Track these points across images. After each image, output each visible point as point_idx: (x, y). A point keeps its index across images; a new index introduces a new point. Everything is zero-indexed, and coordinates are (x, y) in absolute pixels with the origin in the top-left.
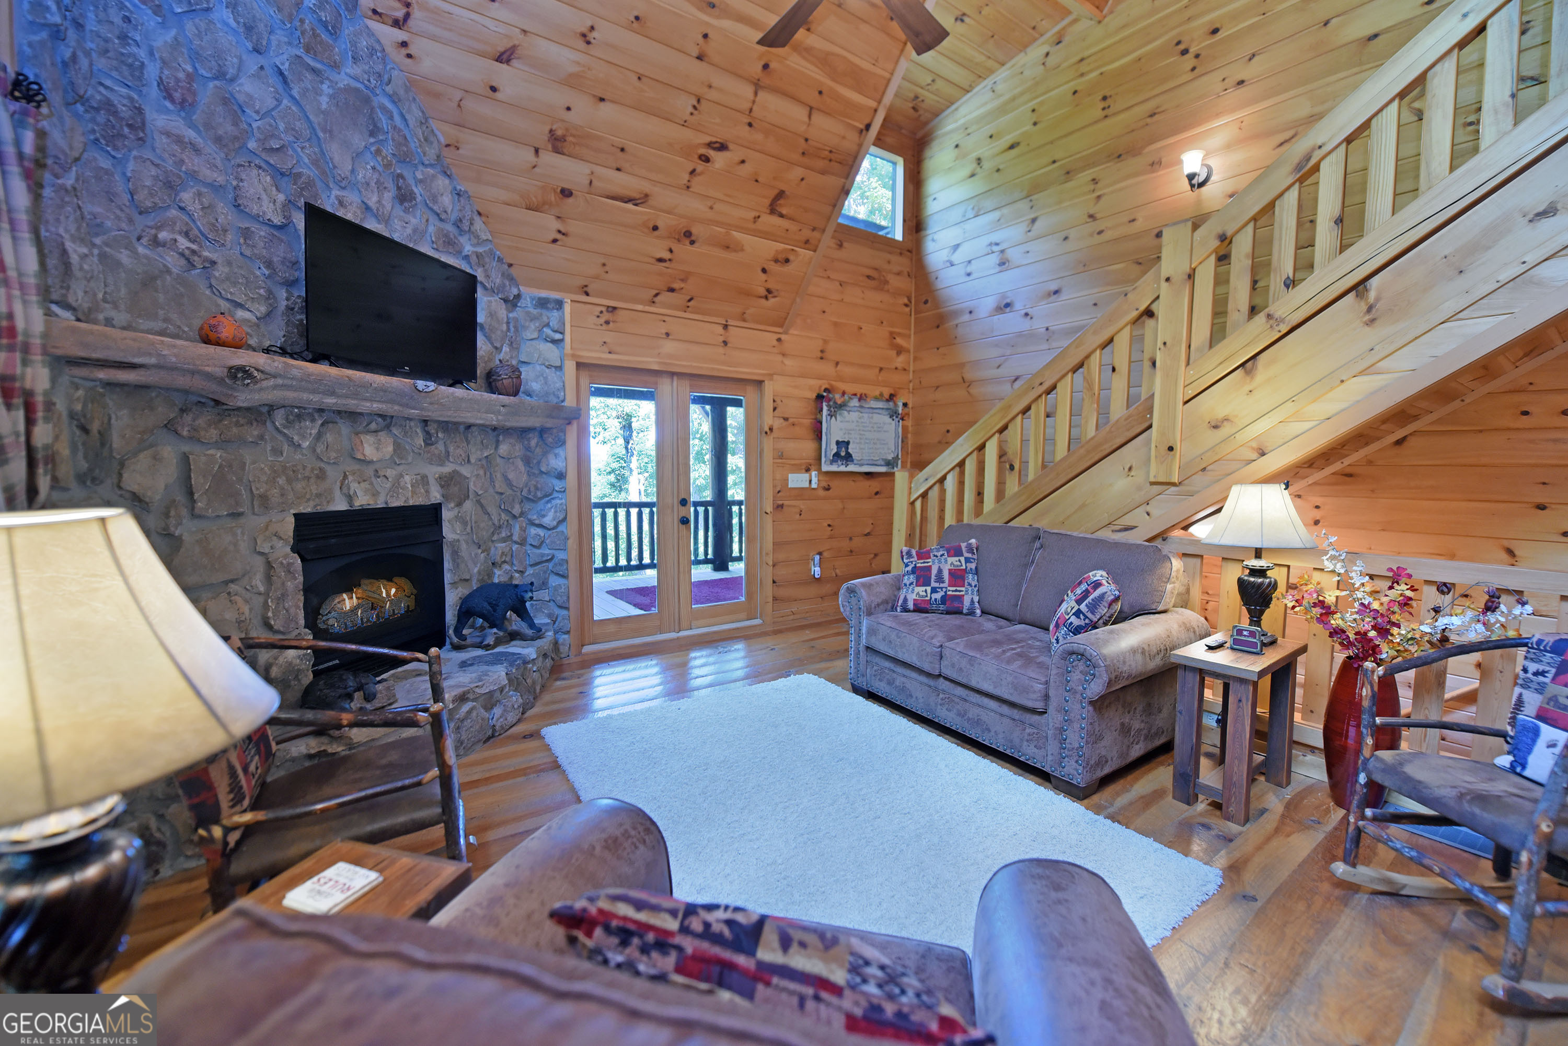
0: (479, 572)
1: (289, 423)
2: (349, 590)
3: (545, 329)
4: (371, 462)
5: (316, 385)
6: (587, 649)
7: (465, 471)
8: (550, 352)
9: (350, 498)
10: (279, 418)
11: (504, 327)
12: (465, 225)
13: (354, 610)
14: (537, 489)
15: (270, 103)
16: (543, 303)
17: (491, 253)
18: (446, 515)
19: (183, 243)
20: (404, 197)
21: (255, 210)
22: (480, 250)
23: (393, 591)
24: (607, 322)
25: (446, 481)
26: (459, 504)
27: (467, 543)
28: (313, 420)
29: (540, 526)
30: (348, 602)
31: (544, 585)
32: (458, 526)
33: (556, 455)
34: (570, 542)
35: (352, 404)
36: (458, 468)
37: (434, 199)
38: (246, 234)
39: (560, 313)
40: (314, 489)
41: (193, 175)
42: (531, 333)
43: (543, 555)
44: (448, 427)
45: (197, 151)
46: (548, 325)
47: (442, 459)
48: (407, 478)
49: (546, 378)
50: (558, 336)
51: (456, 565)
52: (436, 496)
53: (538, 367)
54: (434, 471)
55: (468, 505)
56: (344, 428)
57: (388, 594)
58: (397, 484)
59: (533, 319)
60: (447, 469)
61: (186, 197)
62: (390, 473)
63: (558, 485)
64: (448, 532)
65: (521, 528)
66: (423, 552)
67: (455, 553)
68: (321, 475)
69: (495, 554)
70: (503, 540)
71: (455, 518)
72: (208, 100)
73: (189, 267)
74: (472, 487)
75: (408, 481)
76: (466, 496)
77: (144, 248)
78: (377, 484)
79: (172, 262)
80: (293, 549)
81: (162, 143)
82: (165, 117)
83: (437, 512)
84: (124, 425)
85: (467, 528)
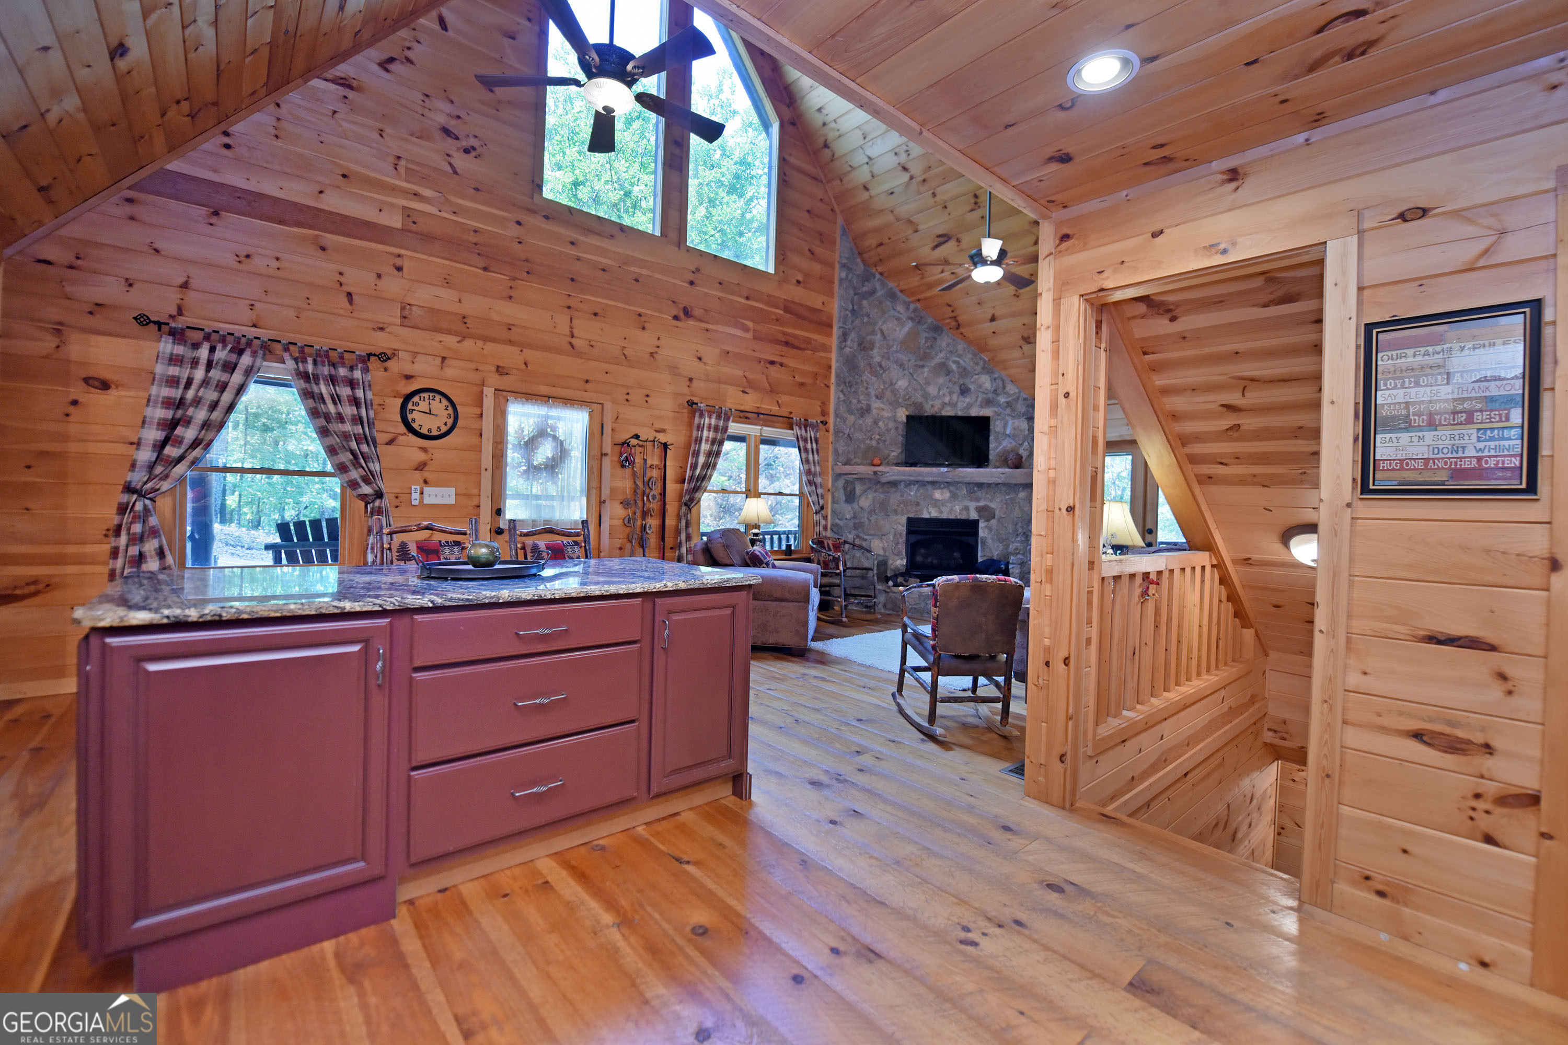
0: (997, 552)
1: (906, 487)
4: (938, 500)
5: (904, 474)
7: (993, 505)
9: (930, 513)
10: (902, 486)
11: (1027, 432)
12: (999, 391)
15: (907, 384)
17: (1018, 398)
18: (982, 524)
19: (877, 437)
20: (964, 391)
21: (900, 420)
22: (1010, 399)
25: (980, 510)
26: (988, 520)
27: (992, 539)
28: (912, 486)
32: (986, 531)
35: (920, 478)
36: (988, 504)
37: (980, 386)
40: (914, 509)
41: (882, 417)
44: (980, 485)
45: (883, 409)
47: (978, 500)
48: (957, 507)
51: (983, 549)
52: (974, 515)
54: (972, 505)
55: (993, 522)
56: (929, 487)
58: (951, 510)
60: (981, 504)
61: (880, 424)
62: (949, 505)
64: (982, 533)
66: (970, 540)
67: (983, 543)
68: (918, 504)
69: (1012, 547)
70: (1019, 542)
71: (986, 527)
72: (888, 394)
73: (878, 443)
74: (997, 513)
75: (957, 508)
76: (994, 517)
77: (868, 442)
78: (943, 509)
79: (874, 443)
80: (905, 528)
81: (874, 412)
82: (876, 404)
83: (975, 523)
84: (859, 489)
85: (992, 532)
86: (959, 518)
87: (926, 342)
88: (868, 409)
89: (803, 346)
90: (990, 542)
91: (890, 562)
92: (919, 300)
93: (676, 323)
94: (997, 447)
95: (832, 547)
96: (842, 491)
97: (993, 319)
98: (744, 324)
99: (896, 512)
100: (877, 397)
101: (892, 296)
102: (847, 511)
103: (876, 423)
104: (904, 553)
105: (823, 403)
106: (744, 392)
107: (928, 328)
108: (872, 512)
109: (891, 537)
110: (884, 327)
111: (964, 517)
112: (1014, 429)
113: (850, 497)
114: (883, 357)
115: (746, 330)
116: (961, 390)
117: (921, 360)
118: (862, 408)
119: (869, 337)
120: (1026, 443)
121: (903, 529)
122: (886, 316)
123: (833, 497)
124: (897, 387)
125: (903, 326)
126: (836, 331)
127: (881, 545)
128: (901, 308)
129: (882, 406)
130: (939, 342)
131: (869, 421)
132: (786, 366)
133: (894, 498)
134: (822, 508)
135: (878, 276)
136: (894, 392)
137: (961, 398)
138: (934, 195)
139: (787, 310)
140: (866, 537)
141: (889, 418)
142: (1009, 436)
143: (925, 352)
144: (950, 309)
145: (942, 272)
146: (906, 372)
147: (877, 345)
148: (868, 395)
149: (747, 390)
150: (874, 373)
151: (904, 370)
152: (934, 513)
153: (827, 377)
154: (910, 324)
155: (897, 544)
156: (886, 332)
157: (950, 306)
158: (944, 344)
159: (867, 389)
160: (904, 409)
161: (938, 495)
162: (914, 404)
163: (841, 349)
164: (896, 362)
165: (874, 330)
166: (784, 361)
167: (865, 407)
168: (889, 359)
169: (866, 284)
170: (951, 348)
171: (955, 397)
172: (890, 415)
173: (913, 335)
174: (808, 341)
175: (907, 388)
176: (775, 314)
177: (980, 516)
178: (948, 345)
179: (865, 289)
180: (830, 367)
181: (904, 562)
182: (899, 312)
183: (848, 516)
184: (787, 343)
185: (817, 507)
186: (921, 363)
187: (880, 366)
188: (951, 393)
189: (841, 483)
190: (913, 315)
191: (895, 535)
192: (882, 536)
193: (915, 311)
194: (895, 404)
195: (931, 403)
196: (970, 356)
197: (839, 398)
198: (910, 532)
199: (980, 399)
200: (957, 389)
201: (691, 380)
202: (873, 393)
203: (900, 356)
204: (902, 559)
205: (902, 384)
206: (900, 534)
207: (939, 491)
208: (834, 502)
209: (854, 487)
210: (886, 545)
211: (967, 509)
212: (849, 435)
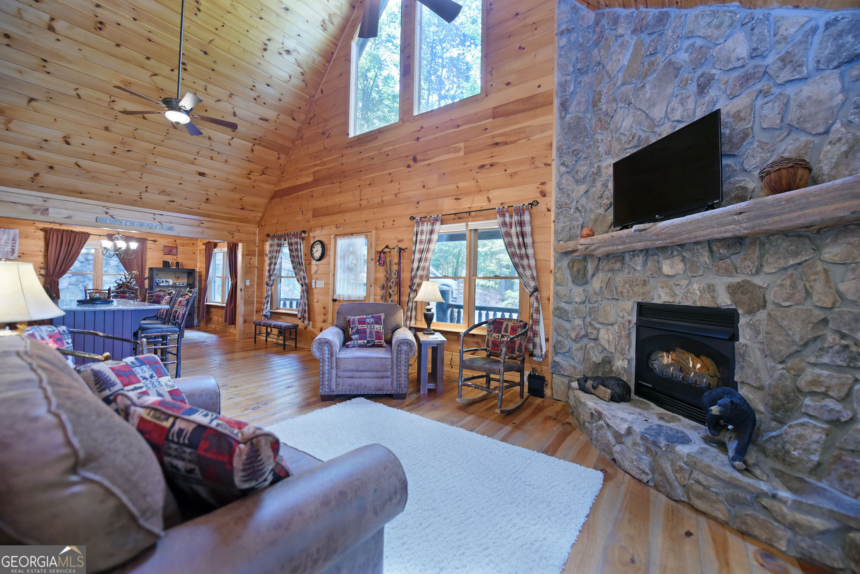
2: (668, 351)
4: (669, 276)
7: (760, 281)
10: (627, 257)
13: (668, 366)
18: (743, 321)
20: (705, 85)
23: (699, 366)
25: (736, 290)
26: (751, 312)
28: (638, 256)
30: (666, 359)
36: (749, 279)
40: (641, 291)
47: (728, 272)
48: (696, 286)
54: (722, 282)
55: (762, 315)
56: (657, 257)
57: (694, 366)
60: (738, 278)
62: (684, 283)
64: (743, 337)
71: (748, 325)
72: (614, 144)
74: (770, 297)
76: (764, 306)
78: (677, 290)
80: (634, 316)
83: (729, 318)
85: (760, 338)
86: (698, 304)
90: (757, 357)
91: (618, 364)
93: (410, 169)
96: (568, 271)
99: (622, 295)
102: (578, 293)
104: (632, 353)
106: (456, 199)
108: (601, 295)
109: (616, 328)
110: (610, 65)
111: (707, 302)
113: (578, 276)
114: (610, 102)
115: (460, 151)
117: (644, 77)
121: (632, 317)
123: (556, 279)
124: (622, 130)
125: (627, 48)
127: (608, 337)
130: (664, 35)
132: (497, 163)
133: (621, 276)
134: (536, 290)
137: (702, 99)
142: (789, 125)
143: (650, 64)
147: (604, 91)
149: (459, 197)
151: (628, 103)
153: (548, 156)
154: (633, 41)
156: (611, 70)
161: (668, 267)
163: (563, 119)
164: (621, 99)
165: (602, 77)
166: (495, 160)
168: (615, 100)
173: (636, 52)
174: (521, 132)
176: (485, 125)
177: (735, 303)
180: (551, 145)
183: (578, 300)
184: (496, 145)
185: (530, 289)
186: (644, 82)
187: (608, 114)
188: (682, 101)
189: (565, 261)
190: (635, 26)
191: (619, 326)
192: (609, 325)
193: (637, 17)
194: (621, 154)
198: (640, 323)
199: (730, 83)
200: (694, 89)
201: (418, 203)
204: (624, 359)
206: (624, 326)
207: (668, 262)
208: (558, 283)
209: (585, 268)
210: (611, 337)
211: (711, 288)
212: (577, 208)
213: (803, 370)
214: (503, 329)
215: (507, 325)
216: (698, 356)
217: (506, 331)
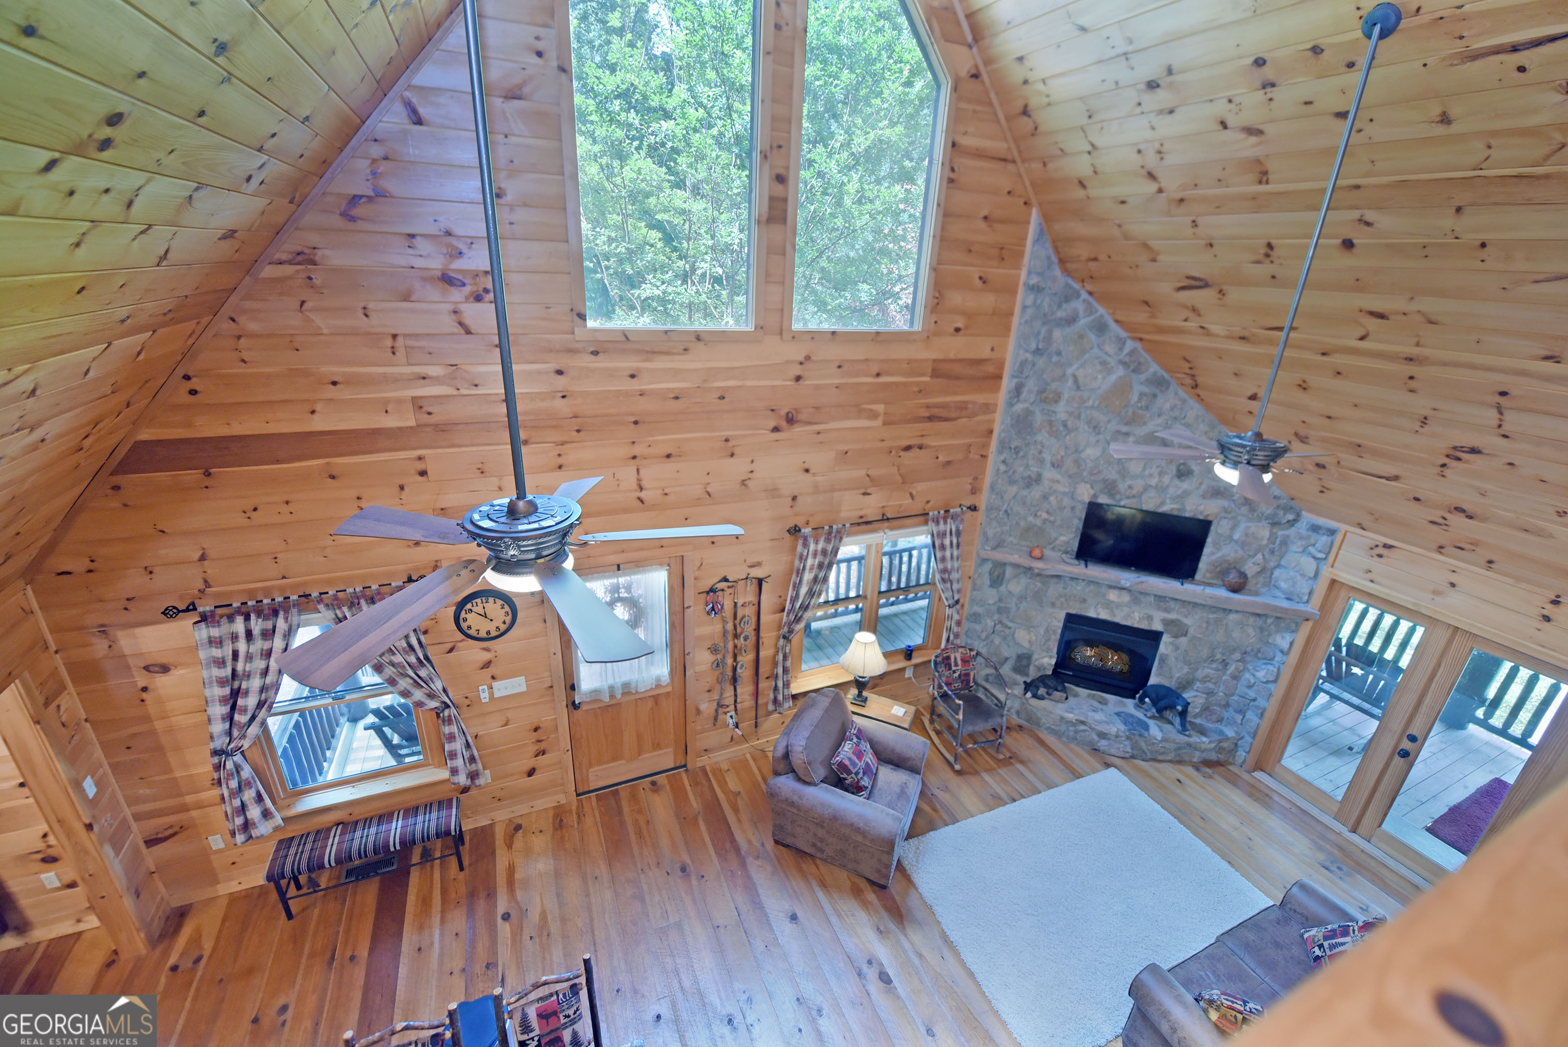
0: (1179, 678)
1: (1071, 583)
2: (1091, 648)
3: (1310, 548)
4: (1113, 603)
6: (1258, 775)
7: (1187, 621)
8: (1309, 566)
9: (1098, 614)
10: (1067, 581)
11: (1265, 542)
13: (1090, 657)
14: (1259, 651)
15: (1098, 454)
16: (1315, 529)
18: (1165, 639)
19: (1045, 516)
20: (1183, 474)
21: (1080, 499)
23: (1116, 659)
24: (1380, 556)
26: (1176, 636)
27: (1176, 659)
29: (1254, 675)
30: (1090, 652)
31: (1242, 712)
32: (1170, 648)
33: (1283, 638)
34: (1273, 699)
36: (1181, 619)
38: (1073, 508)
39: (1330, 539)
41: (1055, 491)
42: (1296, 547)
43: (1247, 694)
45: (1058, 482)
46: (1314, 545)
47: (1167, 610)
48: (1137, 613)
49: (1294, 583)
50: (1323, 556)
51: (1160, 667)
52: (1157, 626)
53: (1292, 573)
54: (1159, 616)
55: (1183, 640)
56: (1103, 586)
57: (1112, 658)
58: (1128, 616)
59: (1301, 538)
60: (1171, 617)
61: (1052, 499)
62: (1126, 609)
63: (1279, 657)
64: (1163, 649)
65: (1237, 669)
66: (1143, 650)
67: (1163, 660)
68: (1084, 601)
69: (1200, 674)
70: (1212, 669)
71: (1171, 643)
72: (1069, 463)
73: (1044, 523)
74: (1191, 631)
75: (1137, 615)
76: (1185, 635)
77: (1031, 519)
78: (1117, 612)
79: (1038, 522)
80: (1061, 624)
81: (1046, 483)
82: (1049, 474)
83: (1155, 637)
84: (1009, 571)
85: (1179, 652)
86: (1136, 626)
87: (1140, 400)
88: (1038, 479)
89: (953, 415)
90: (1171, 661)
91: (1035, 656)
92: (1141, 339)
93: (777, 435)
94: (1212, 554)
95: (959, 662)
96: (987, 575)
97: (1253, 397)
98: (871, 410)
99: (1053, 605)
100: (1053, 465)
101: (1100, 328)
102: (991, 595)
103: (1045, 497)
104: (1055, 650)
105: (976, 479)
106: (864, 494)
107: (1147, 380)
108: (1022, 598)
109: (1042, 631)
110: (1080, 373)
111: (1144, 625)
112: (1247, 535)
113: (997, 581)
114: (1070, 414)
115: (874, 415)
116: (1178, 470)
117: (1126, 424)
118: (1030, 477)
119: (1054, 386)
120: (1260, 556)
121: (1058, 624)
122: (1087, 356)
123: (974, 584)
124: (1083, 455)
125: (1110, 371)
126: (1007, 383)
127: (1027, 637)
128: (1110, 348)
129: (1058, 477)
130: (1160, 400)
131: (1036, 493)
132: (928, 447)
133: (1054, 590)
134: (957, 602)
135: (1084, 295)
136: (1077, 462)
137: (1177, 482)
138: (1195, 224)
139: (935, 374)
140: (1010, 624)
141: (1064, 494)
142: (1236, 542)
143: (1134, 413)
144: (1188, 365)
145: (1186, 320)
146: (1101, 437)
147: (1066, 396)
148: (1042, 461)
149: (869, 491)
150: (1054, 434)
151: (1098, 433)
152: (1104, 615)
153: (986, 446)
154: (1120, 372)
155: (1049, 640)
156: (1081, 381)
157: (1188, 361)
158: (1167, 406)
159: (1040, 452)
160: (1088, 486)
161: (1113, 596)
162: (1105, 481)
163: (1010, 404)
164: (1089, 423)
165: (1064, 375)
166: (924, 441)
167: (1033, 476)
168: (1079, 417)
169: (1065, 306)
170: (1176, 413)
171: (1166, 480)
172: (1067, 490)
173: (1122, 388)
174: (962, 406)
175: (1097, 458)
176: (917, 384)
177: (1166, 630)
178: (1173, 408)
179: (1060, 314)
180: (991, 432)
181: (1053, 661)
182: (1106, 353)
183: (991, 602)
184: (930, 419)
185: (951, 602)
186: (1124, 429)
187: (1065, 426)
188: (1161, 474)
189: (988, 567)
190: (1127, 360)
191: (1047, 630)
192: (1029, 626)
193: (1132, 352)
194: (1074, 478)
195: (1129, 482)
196: (1203, 427)
197: (998, 470)
198: (1065, 627)
199: (1204, 487)
200: (1173, 469)
201: (794, 498)
202: (1048, 457)
203: (1095, 414)
204: (1051, 657)
205: (1091, 452)
206: (1054, 631)
207: (1116, 592)
208: (974, 589)
209: (1004, 571)
210: (1034, 638)
211: (1150, 618)
212: (1006, 511)
213: (1198, 669)
214: (953, 664)
215: (955, 659)
216: (1116, 651)
217: (956, 665)
